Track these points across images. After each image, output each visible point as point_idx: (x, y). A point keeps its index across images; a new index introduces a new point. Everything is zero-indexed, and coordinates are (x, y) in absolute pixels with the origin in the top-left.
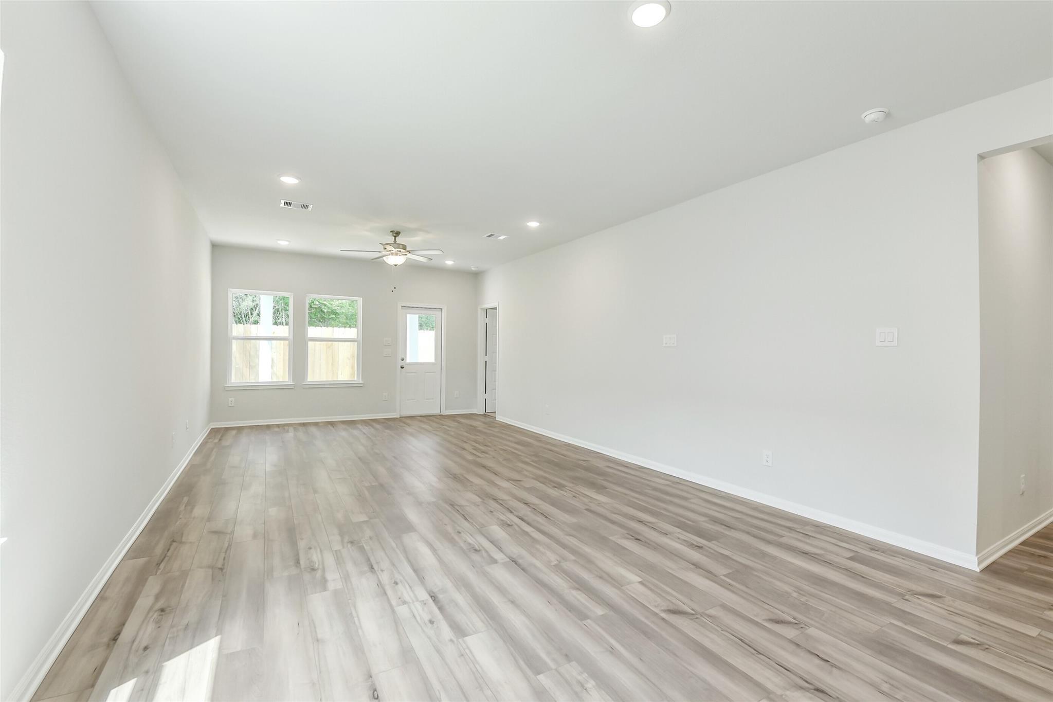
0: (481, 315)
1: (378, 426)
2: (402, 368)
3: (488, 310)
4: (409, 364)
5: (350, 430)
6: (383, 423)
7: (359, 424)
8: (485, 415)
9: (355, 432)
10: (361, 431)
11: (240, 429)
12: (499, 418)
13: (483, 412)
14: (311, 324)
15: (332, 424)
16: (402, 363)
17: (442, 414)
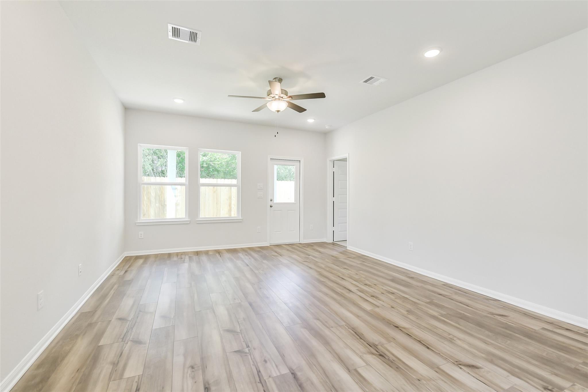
0: (329, 165)
1: (255, 255)
2: (271, 207)
3: (335, 161)
4: (276, 204)
5: (235, 260)
6: (259, 251)
7: (240, 253)
8: (333, 244)
9: (239, 263)
10: (243, 261)
11: (146, 258)
12: (350, 248)
13: (331, 241)
14: (202, 177)
15: (218, 252)
16: (270, 203)
17: (300, 242)
